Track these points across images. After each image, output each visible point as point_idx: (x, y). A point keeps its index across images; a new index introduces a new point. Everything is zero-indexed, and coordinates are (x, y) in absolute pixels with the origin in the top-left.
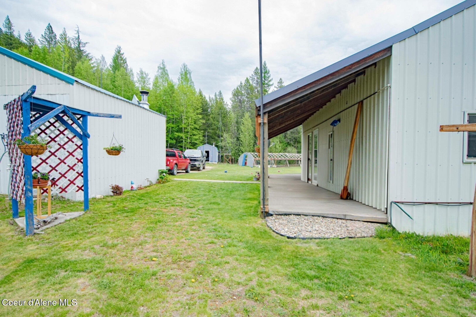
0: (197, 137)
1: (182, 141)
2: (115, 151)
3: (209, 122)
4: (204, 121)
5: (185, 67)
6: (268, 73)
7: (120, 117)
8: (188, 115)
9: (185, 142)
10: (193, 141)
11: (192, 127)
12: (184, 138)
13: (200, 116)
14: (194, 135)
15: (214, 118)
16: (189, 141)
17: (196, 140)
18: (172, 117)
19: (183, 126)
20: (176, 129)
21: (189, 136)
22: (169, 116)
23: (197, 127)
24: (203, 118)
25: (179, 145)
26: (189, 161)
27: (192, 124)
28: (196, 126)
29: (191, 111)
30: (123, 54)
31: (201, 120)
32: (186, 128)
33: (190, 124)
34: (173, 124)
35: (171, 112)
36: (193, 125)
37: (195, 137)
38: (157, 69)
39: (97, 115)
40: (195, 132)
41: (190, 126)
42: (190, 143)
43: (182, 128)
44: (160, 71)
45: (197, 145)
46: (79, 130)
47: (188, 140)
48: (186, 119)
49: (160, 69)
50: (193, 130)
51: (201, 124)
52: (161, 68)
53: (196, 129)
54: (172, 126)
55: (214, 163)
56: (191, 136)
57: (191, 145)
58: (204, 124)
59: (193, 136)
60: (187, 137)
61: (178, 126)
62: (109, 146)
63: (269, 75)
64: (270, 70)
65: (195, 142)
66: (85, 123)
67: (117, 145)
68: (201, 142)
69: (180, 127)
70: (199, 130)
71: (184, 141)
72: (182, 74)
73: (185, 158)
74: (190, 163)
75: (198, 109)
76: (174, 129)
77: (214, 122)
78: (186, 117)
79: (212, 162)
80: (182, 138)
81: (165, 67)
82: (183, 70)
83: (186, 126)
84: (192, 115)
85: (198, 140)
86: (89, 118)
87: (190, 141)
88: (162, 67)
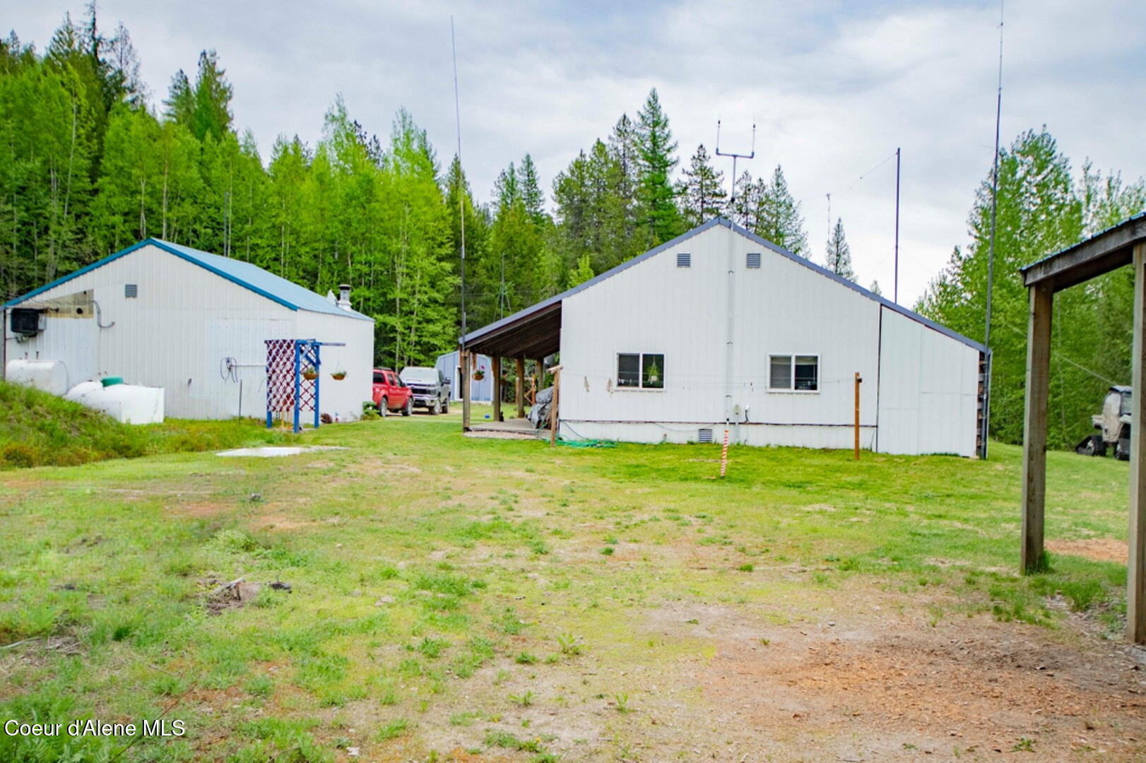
0: (436, 328)
1: (394, 339)
2: (339, 377)
3: (476, 280)
4: (458, 281)
5: (404, 118)
6: (665, 125)
7: (344, 345)
8: (411, 264)
9: (403, 340)
10: (425, 339)
11: (425, 298)
12: (400, 328)
13: (448, 266)
14: (429, 321)
15: (490, 269)
16: (414, 338)
17: (434, 335)
18: (365, 269)
19: (398, 294)
20: (378, 302)
21: (414, 326)
22: (359, 266)
23: (439, 297)
24: (455, 272)
25: (386, 348)
26: (409, 393)
27: (423, 288)
28: (436, 295)
29: (421, 250)
30: (221, 74)
31: (450, 279)
32: (407, 301)
33: (417, 288)
34: (369, 288)
35: (364, 256)
36: (426, 293)
37: (431, 327)
38: (323, 121)
39: (327, 344)
40: (431, 313)
41: (418, 296)
42: (417, 343)
43: (394, 300)
44: (332, 127)
45: (438, 351)
46: (312, 358)
47: (412, 334)
48: (407, 274)
49: (332, 121)
50: (426, 306)
51: (451, 289)
52: (334, 119)
53: (436, 301)
54: (367, 294)
55: (484, 403)
56: (420, 323)
57: (420, 352)
58: (458, 288)
59: (425, 324)
60: (410, 328)
61: (384, 295)
62: (335, 372)
63: (666, 131)
64: (669, 117)
65: (433, 341)
66: (317, 352)
67: (342, 371)
68: (450, 342)
69: (390, 297)
70: (443, 305)
71: (399, 338)
72: (396, 140)
73: (402, 385)
74: (411, 397)
75: (441, 245)
76: (371, 303)
77: (490, 282)
78: (405, 270)
79: (477, 399)
80: (393, 329)
81: (345, 115)
82: (399, 128)
83: (404, 296)
84: (425, 263)
85: (440, 337)
86: (321, 347)
87: (416, 339)
88: (337, 114)
